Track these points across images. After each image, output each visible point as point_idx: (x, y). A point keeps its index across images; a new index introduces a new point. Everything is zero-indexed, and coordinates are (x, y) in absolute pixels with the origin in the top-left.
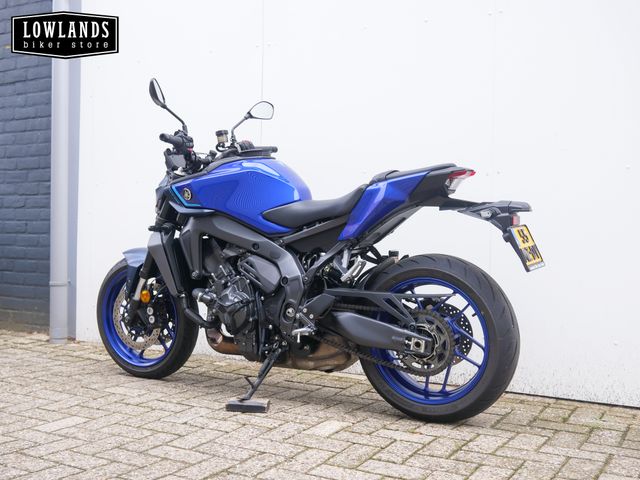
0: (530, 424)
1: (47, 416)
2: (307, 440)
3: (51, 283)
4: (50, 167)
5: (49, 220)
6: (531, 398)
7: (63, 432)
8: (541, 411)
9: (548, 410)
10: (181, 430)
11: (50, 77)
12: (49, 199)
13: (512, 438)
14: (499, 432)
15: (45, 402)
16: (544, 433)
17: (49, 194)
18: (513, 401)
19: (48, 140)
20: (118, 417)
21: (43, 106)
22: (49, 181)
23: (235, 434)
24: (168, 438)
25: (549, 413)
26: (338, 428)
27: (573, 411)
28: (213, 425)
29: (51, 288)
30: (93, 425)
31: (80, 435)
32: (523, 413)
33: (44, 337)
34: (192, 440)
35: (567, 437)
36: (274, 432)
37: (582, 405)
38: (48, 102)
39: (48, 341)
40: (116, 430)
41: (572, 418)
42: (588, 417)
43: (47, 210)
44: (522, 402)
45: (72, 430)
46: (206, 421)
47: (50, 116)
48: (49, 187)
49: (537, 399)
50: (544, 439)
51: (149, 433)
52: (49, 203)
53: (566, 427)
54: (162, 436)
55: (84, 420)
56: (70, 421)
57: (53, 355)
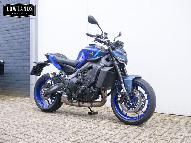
0: (161, 121)
1: (31, 118)
2: (99, 124)
3: (31, 84)
4: (30, 52)
5: (30, 66)
6: (162, 114)
7: (35, 122)
8: (165, 117)
9: (166, 117)
10: (66, 121)
11: (30, 27)
12: (30, 61)
13: (155, 124)
14: (152, 122)
15: (30, 115)
16: (164, 123)
17: (30, 59)
18: (157, 115)
19: (29, 45)
20: (49, 118)
21: (28, 35)
22: (30, 56)
23: (80, 123)
24: (63, 124)
25: (167, 118)
26: (108, 121)
27: (173, 117)
28: (74, 120)
29: (31, 85)
30: (43, 120)
31: (40, 123)
32: (159, 118)
33: (29, 99)
34: (69, 124)
35: (170, 124)
36: (91, 122)
37: (176, 116)
38: (29, 34)
39: (30, 100)
40: (49, 121)
41: (173, 119)
42: (177, 119)
43: (29, 64)
44: (159, 115)
45: (38, 122)
46: (73, 119)
47: (30, 38)
48: (30, 57)
49: (164, 114)
50: (164, 124)
51: (57, 122)
52: (30, 62)
53: (171, 121)
54: (61, 123)
55: (40, 119)
56: (37, 119)
57: (31, 103)
